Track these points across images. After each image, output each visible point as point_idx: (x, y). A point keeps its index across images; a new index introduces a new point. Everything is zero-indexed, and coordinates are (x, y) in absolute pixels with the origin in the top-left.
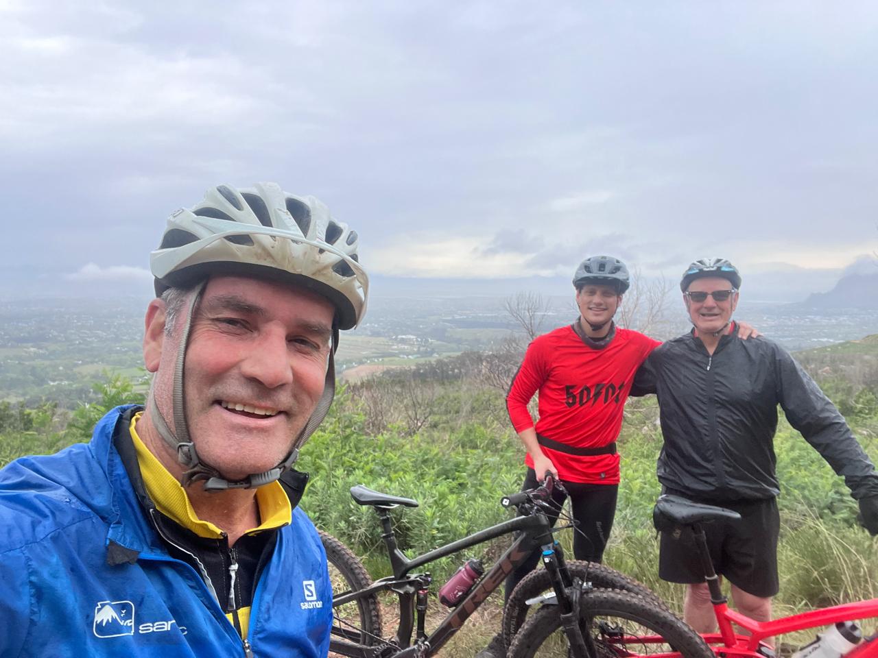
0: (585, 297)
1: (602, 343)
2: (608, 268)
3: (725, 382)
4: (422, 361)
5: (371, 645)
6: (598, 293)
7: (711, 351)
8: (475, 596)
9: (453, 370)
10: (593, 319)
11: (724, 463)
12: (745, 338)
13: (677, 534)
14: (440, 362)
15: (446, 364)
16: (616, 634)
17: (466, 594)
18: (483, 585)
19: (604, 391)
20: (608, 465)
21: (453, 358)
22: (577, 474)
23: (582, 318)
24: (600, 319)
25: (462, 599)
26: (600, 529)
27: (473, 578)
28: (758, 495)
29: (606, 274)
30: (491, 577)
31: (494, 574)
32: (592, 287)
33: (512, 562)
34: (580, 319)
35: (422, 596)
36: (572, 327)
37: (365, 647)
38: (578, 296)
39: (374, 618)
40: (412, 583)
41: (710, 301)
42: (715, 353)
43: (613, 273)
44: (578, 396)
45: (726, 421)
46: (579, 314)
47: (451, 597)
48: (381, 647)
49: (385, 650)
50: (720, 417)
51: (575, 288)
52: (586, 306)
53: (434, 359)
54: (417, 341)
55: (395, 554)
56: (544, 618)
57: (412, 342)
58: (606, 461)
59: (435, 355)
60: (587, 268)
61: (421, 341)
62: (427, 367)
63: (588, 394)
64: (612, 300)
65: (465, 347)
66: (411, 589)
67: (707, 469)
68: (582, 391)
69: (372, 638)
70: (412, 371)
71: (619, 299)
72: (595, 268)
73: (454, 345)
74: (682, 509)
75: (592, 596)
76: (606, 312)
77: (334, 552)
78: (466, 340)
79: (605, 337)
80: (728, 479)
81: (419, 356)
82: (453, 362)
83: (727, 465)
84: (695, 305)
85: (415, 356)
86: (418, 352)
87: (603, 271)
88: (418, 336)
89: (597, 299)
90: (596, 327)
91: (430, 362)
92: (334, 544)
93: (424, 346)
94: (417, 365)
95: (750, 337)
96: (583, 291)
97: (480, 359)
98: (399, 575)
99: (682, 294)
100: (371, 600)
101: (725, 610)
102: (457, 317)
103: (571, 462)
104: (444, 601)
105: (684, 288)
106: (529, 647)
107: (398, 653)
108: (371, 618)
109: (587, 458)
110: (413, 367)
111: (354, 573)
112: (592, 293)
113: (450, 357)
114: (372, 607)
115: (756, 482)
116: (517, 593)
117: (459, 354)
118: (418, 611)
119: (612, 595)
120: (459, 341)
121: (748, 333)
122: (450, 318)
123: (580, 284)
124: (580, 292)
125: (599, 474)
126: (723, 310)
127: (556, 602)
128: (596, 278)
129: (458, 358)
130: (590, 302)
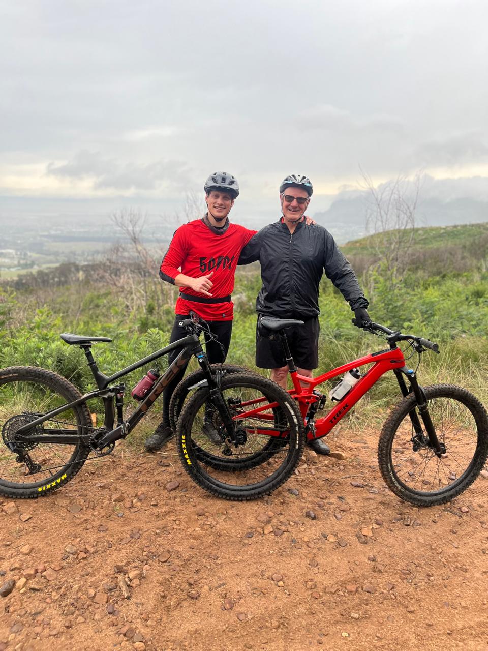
0: (211, 199)
1: (222, 231)
2: (227, 181)
3: (299, 249)
4: (24, 272)
5: (87, 434)
6: (220, 197)
7: (292, 232)
8: (156, 390)
9: (53, 278)
10: (217, 214)
11: (296, 297)
12: (309, 224)
13: (272, 337)
14: (40, 273)
15: (47, 274)
16: (237, 402)
17: (150, 390)
18: (161, 384)
19: (223, 261)
20: (227, 308)
21: (53, 268)
22: (208, 315)
23: (209, 214)
24: (221, 214)
25: (147, 394)
26: (222, 349)
27: (153, 380)
28: (311, 314)
29: (226, 185)
30: (166, 378)
31: (168, 375)
32: (216, 193)
33: (178, 366)
34: (207, 214)
35: (119, 397)
36: (203, 219)
37: (83, 436)
38: (207, 198)
39: (87, 417)
40: (111, 391)
41: (294, 203)
42: (294, 233)
43: (229, 185)
44: (208, 265)
45: (297, 272)
46: (207, 210)
47: (141, 395)
48: (95, 434)
49: (97, 435)
50: (295, 271)
51: (205, 192)
52: (212, 206)
53: (35, 270)
54: (16, 254)
55: (98, 374)
56: (199, 395)
57: (11, 256)
58: (226, 306)
59: (35, 267)
60: (214, 180)
61: (21, 254)
62: (28, 278)
63: (214, 264)
64: (229, 202)
65: (62, 259)
66: (113, 394)
67: (287, 300)
68: (210, 262)
69: (87, 429)
70: (15, 282)
71: (233, 202)
72: (219, 180)
73: (52, 258)
74: (274, 323)
75: (226, 377)
76: (225, 210)
77: (52, 379)
78: (63, 253)
79: (224, 227)
80: (297, 306)
81: (19, 268)
82: (52, 272)
83: (297, 298)
84: (286, 203)
85: (16, 268)
86: (19, 265)
87: (224, 182)
88: (17, 250)
89: (219, 201)
90: (219, 219)
91: (31, 273)
92: (51, 374)
93: (24, 259)
94: (19, 276)
95: (312, 224)
96: (210, 195)
97: (78, 269)
98: (102, 387)
99: (280, 194)
100: (83, 406)
101: (296, 375)
102: (53, 233)
103: (205, 308)
104: (136, 397)
105: (282, 191)
106: (191, 414)
107: (107, 434)
108: (84, 416)
109: (215, 305)
110: (16, 278)
111: (69, 391)
112: (217, 197)
113: (50, 268)
114: (84, 410)
115: (310, 307)
116: (178, 390)
117: (58, 265)
118: (118, 407)
119: (238, 375)
120: (56, 254)
121: (311, 222)
122: (46, 233)
123: (209, 190)
124: (209, 195)
125: (222, 314)
126: (301, 209)
127: (207, 384)
128: (219, 187)
129: (57, 268)
130: (215, 203)
